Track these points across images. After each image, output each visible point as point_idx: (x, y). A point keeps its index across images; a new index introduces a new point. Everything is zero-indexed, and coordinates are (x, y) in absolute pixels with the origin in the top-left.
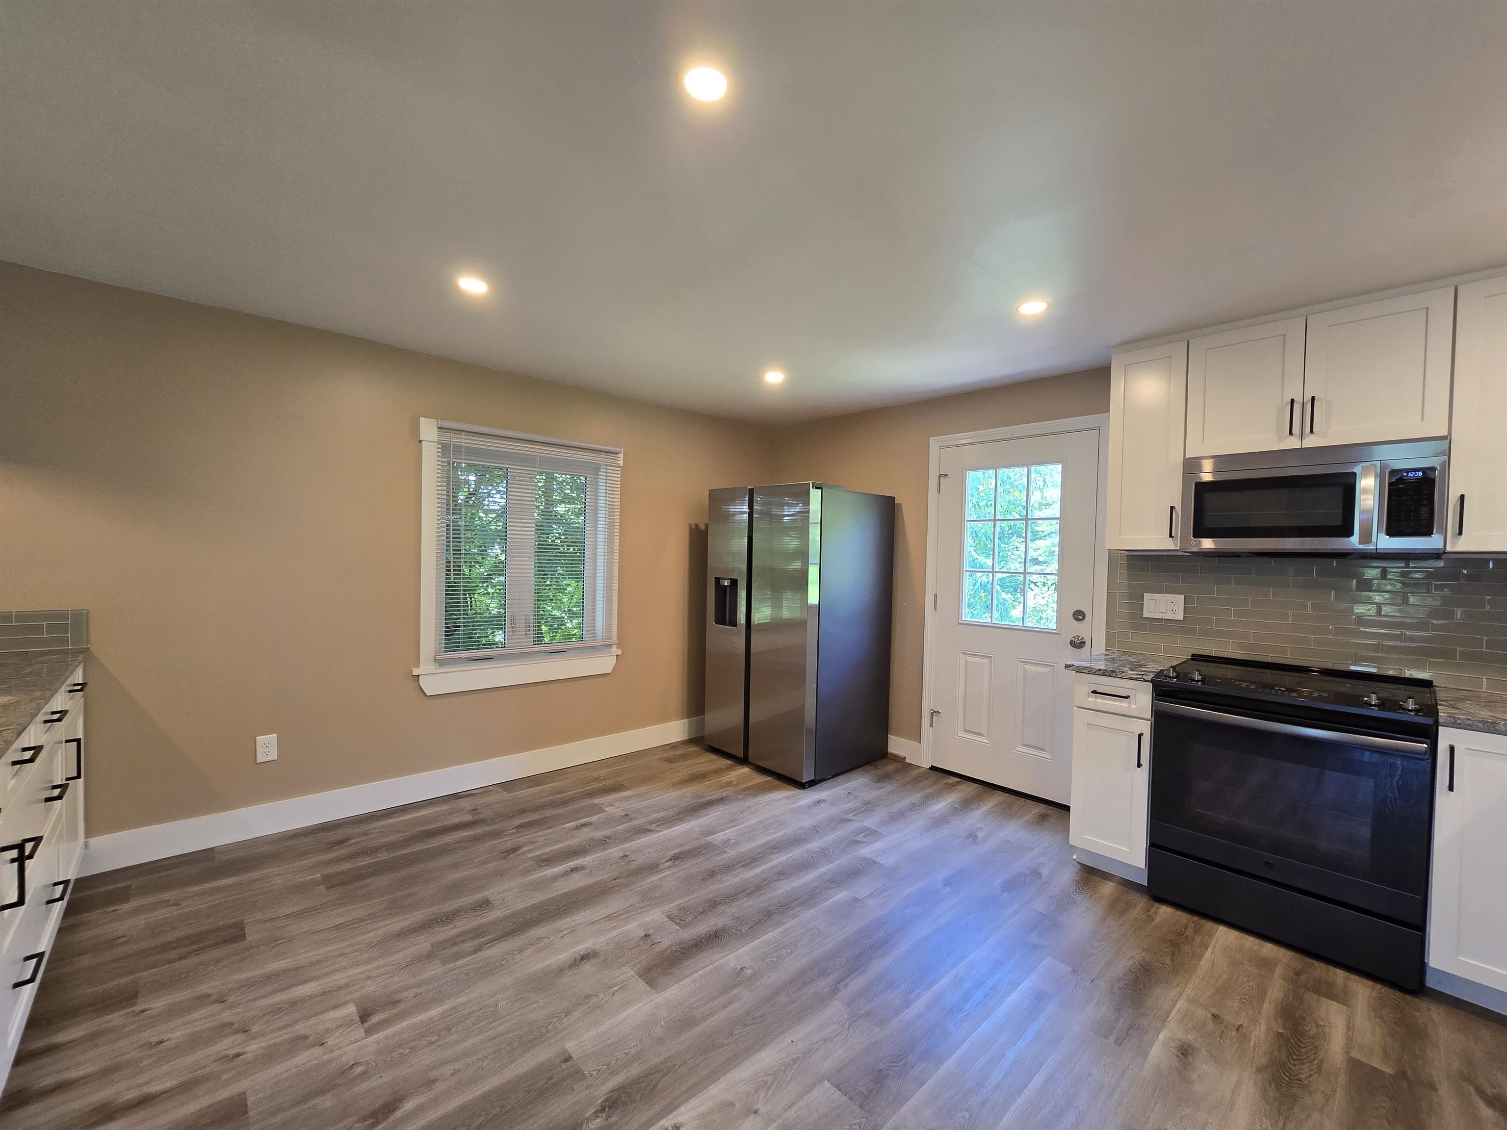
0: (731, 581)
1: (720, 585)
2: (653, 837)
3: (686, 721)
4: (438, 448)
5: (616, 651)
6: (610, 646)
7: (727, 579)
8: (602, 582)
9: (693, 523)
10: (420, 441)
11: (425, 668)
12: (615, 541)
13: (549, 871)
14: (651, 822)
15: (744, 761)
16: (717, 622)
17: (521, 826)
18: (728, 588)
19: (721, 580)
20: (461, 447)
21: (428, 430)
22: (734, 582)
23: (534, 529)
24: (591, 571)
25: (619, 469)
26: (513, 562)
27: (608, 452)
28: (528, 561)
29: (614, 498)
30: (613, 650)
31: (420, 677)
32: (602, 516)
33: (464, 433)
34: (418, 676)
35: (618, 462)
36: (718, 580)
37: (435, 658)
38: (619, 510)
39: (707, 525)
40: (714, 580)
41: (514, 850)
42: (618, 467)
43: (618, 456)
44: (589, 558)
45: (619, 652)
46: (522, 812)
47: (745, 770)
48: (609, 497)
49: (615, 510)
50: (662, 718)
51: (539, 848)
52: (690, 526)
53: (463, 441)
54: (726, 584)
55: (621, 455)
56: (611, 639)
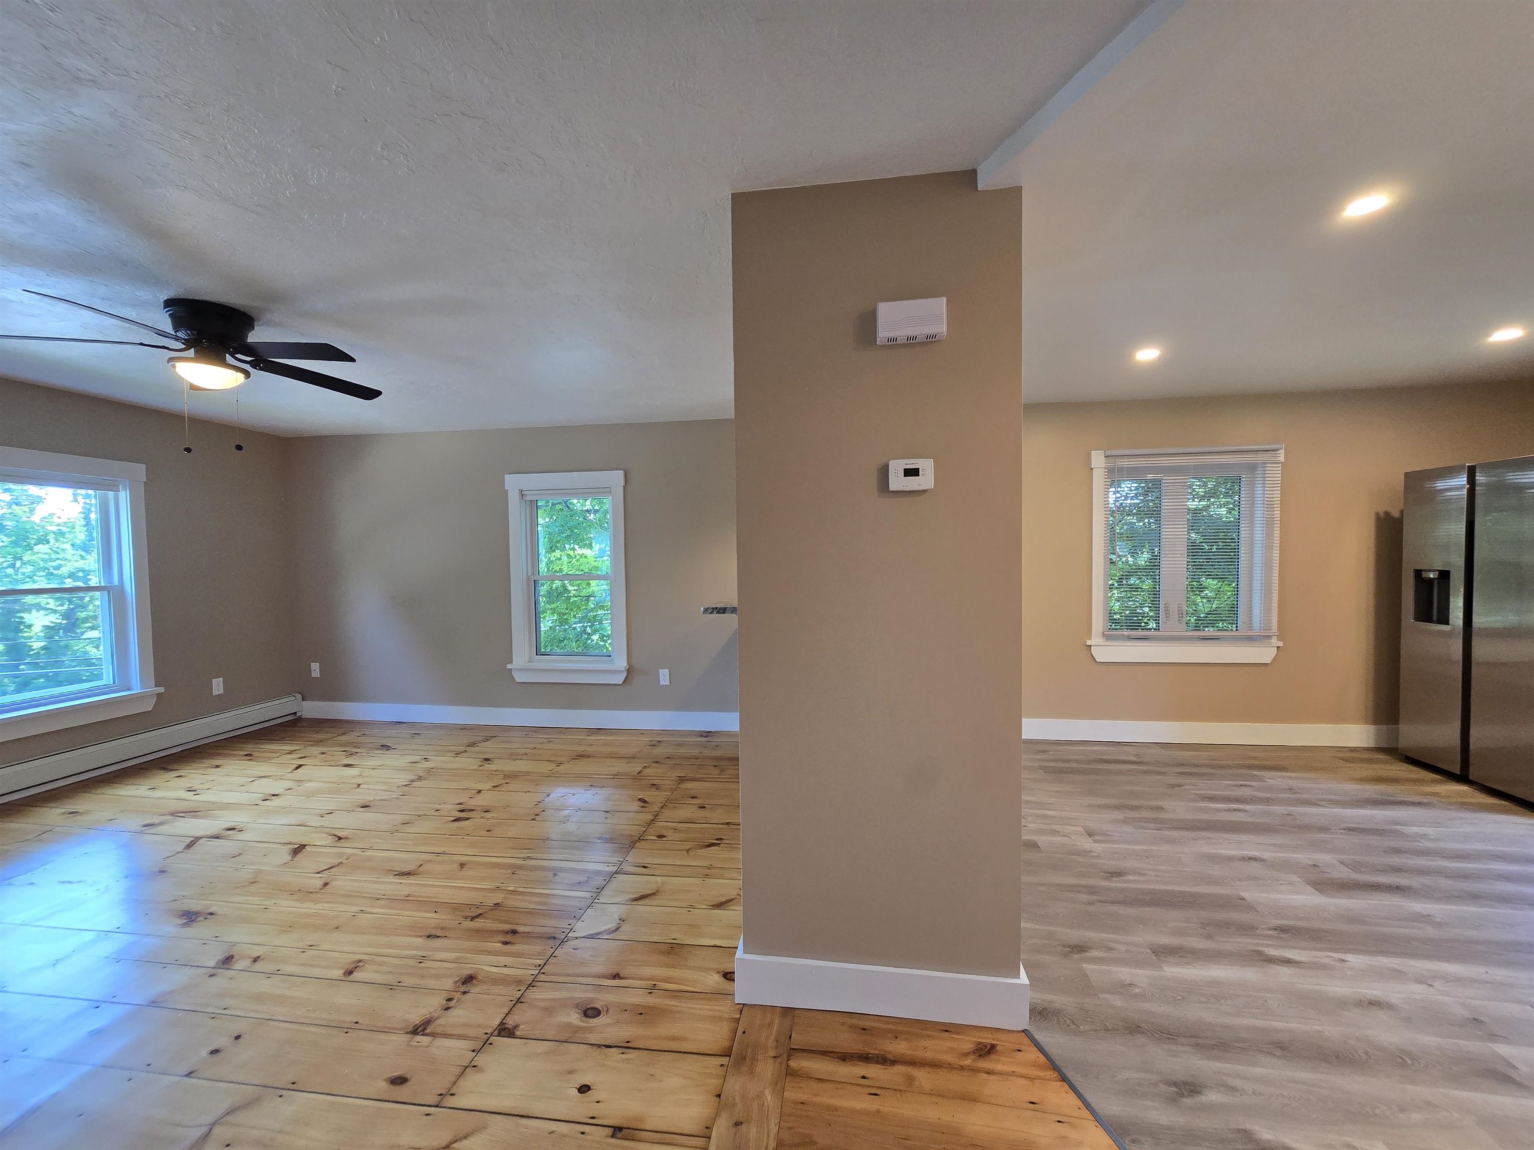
0: (1439, 573)
1: (1423, 578)
2: (1321, 810)
3: (1371, 728)
4: (1105, 472)
5: (1275, 642)
6: (1270, 637)
7: (1434, 571)
8: (1260, 575)
9: (1381, 511)
10: (1092, 469)
11: (1095, 640)
12: (1275, 532)
13: (1213, 805)
14: (1323, 800)
15: (1462, 778)
16: (1418, 619)
17: (1181, 773)
18: (1436, 583)
19: (1423, 572)
20: (1124, 468)
21: (1098, 460)
22: (1445, 575)
23: (1186, 530)
24: (1247, 562)
25: (1280, 465)
26: (1167, 559)
27: (1266, 451)
28: (1180, 557)
29: (1273, 494)
30: (1272, 641)
31: (1092, 647)
32: (1259, 512)
33: (1126, 457)
34: (1091, 646)
35: (1279, 459)
36: (1418, 573)
37: (1103, 633)
38: (1279, 506)
39: (1402, 512)
40: (1412, 574)
41: (1180, 786)
42: (1279, 463)
43: (1278, 452)
44: (1244, 553)
45: (1281, 644)
46: (1182, 765)
47: (1464, 788)
48: (1267, 498)
49: (1275, 506)
50: (1337, 717)
51: (1198, 789)
52: (1377, 514)
53: (1126, 463)
54: (1432, 576)
55: (1282, 452)
56: (1270, 630)
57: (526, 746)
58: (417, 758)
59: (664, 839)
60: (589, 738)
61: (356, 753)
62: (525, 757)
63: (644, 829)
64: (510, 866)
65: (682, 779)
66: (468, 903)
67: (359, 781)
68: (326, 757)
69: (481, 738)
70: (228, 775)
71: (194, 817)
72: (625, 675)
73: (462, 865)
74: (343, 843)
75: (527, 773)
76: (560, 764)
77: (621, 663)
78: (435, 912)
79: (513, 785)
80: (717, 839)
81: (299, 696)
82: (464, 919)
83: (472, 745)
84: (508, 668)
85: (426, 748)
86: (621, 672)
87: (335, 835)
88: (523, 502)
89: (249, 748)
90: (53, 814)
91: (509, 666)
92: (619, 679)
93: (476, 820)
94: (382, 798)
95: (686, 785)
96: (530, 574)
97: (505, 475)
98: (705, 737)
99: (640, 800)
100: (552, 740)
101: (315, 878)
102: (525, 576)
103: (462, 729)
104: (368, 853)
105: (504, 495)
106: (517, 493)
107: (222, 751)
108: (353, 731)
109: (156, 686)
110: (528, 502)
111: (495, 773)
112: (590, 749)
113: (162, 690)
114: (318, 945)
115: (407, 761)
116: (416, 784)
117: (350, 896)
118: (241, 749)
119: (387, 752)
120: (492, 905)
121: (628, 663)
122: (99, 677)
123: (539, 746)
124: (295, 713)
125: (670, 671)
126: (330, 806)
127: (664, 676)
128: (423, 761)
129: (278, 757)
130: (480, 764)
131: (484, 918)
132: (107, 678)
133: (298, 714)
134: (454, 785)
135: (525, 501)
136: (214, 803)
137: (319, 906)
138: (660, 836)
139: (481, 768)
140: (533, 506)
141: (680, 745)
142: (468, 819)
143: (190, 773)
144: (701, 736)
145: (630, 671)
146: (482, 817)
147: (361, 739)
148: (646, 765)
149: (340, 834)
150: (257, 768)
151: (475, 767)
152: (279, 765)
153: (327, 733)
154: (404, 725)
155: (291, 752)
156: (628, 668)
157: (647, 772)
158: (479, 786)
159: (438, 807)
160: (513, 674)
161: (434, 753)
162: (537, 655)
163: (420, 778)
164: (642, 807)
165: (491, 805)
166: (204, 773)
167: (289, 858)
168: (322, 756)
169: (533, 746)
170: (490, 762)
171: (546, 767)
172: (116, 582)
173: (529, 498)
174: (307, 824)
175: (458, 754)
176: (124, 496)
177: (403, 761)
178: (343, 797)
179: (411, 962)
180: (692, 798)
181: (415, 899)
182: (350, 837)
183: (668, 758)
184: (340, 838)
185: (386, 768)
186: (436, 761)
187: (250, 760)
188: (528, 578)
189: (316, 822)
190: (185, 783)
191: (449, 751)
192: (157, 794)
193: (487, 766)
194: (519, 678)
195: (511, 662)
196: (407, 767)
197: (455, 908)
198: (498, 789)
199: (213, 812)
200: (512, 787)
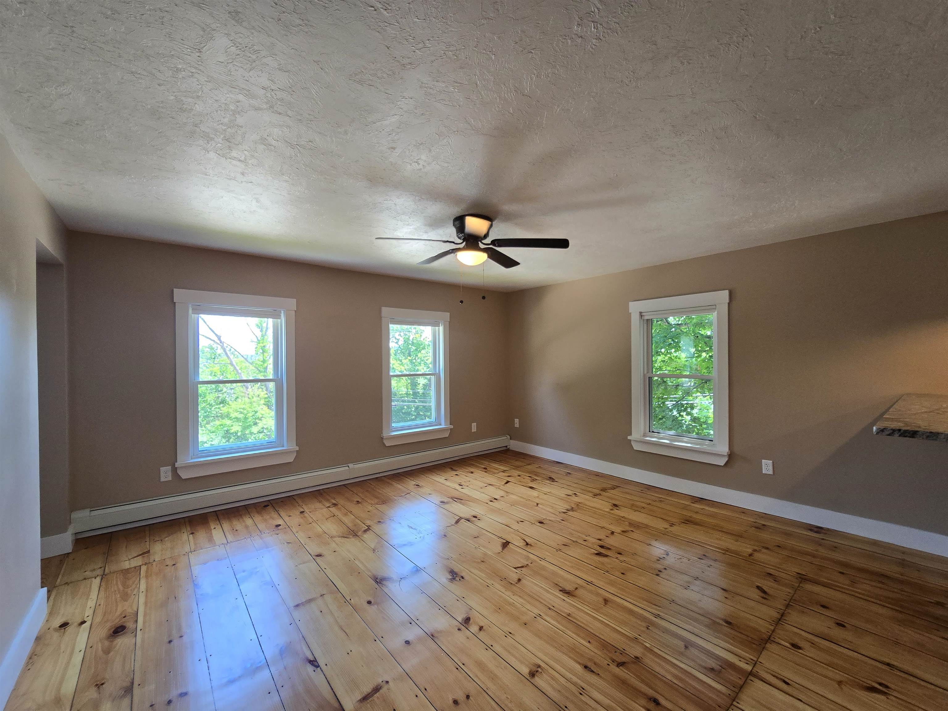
57: (642, 500)
58: (570, 493)
59: (800, 651)
60: (693, 505)
61: (536, 479)
62: (642, 510)
63: (772, 628)
64: (644, 619)
65: (802, 578)
66: (615, 645)
67: (537, 501)
68: (520, 479)
69: (609, 486)
70: (476, 479)
71: (461, 503)
72: (726, 459)
73: (606, 601)
74: (528, 549)
75: (647, 526)
76: (672, 525)
77: (724, 449)
78: (589, 642)
79: (636, 535)
80: (880, 684)
81: (509, 437)
82: (612, 662)
83: (604, 490)
84: (628, 438)
85: (575, 485)
86: (723, 456)
87: (525, 540)
88: (642, 321)
89: (486, 463)
90: (411, 483)
91: (629, 438)
92: (722, 462)
93: (612, 559)
94: (551, 519)
95: (809, 587)
96: (646, 372)
97: (630, 303)
98: (816, 532)
99: (758, 587)
100: (662, 500)
101: (513, 572)
102: (642, 374)
103: (596, 475)
104: (543, 563)
105: (629, 316)
106: (638, 315)
107: (475, 463)
108: (534, 463)
109: (450, 425)
110: (645, 322)
111: (622, 519)
112: (698, 517)
113: (452, 427)
114: (513, 635)
115: (565, 493)
116: (570, 513)
117: (534, 598)
118: (482, 464)
119: (552, 483)
120: (633, 657)
121: (729, 449)
122: (429, 417)
123: (654, 503)
124: (507, 446)
125: (773, 462)
126: (523, 516)
127: (767, 467)
128: (574, 496)
129: (498, 473)
130: (611, 508)
131: (627, 669)
132: (433, 419)
133: (508, 447)
134: (594, 521)
135: (643, 320)
136: (469, 496)
137: (515, 598)
138: (795, 646)
139: (612, 512)
140: (649, 322)
141: (788, 534)
142: (606, 556)
143: (462, 474)
144: (811, 530)
145: (731, 456)
146: (617, 558)
147: (539, 470)
148: (756, 548)
149: (528, 540)
150: (490, 478)
151: (608, 510)
152: (499, 478)
153: (522, 462)
154: (561, 465)
155: (504, 471)
156: (729, 454)
157: (757, 555)
158: (613, 528)
159: (587, 538)
160: (632, 443)
161: (581, 491)
162: (649, 432)
163: (572, 509)
164: (763, 598)
165: (622, 548)
166: (466, 475)
167: (500, 548)
168: (518, 477)
169: (648, 502)
170: (618, 508)
171: (662, 525)
172: (437, 372)
173: (647, 317)
174: (510, 526)
175: (595, 495)
176: (441, 328)
177: (562, 493)
178: (528, 510)
179: (573, 688)
180: (823, 606)
181: (574, 621)
182: (532, 545)
183: (778, 546)
184: (527, 544)
185: (552, 495)
186: (582, 498)
187: (486, 472)
188: (644, 375)
189: (515, 526)
190: (458, 479)
191: (589, 492)
192: (448, 483)
193: (616, 512)
194: (636, 447)
195: (631, 434)
196: (564, 497)
197: (605, 645)
198: (624, 534)
199: (468, 502)
200: (635, 535)
